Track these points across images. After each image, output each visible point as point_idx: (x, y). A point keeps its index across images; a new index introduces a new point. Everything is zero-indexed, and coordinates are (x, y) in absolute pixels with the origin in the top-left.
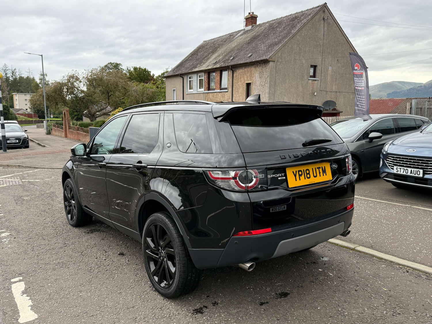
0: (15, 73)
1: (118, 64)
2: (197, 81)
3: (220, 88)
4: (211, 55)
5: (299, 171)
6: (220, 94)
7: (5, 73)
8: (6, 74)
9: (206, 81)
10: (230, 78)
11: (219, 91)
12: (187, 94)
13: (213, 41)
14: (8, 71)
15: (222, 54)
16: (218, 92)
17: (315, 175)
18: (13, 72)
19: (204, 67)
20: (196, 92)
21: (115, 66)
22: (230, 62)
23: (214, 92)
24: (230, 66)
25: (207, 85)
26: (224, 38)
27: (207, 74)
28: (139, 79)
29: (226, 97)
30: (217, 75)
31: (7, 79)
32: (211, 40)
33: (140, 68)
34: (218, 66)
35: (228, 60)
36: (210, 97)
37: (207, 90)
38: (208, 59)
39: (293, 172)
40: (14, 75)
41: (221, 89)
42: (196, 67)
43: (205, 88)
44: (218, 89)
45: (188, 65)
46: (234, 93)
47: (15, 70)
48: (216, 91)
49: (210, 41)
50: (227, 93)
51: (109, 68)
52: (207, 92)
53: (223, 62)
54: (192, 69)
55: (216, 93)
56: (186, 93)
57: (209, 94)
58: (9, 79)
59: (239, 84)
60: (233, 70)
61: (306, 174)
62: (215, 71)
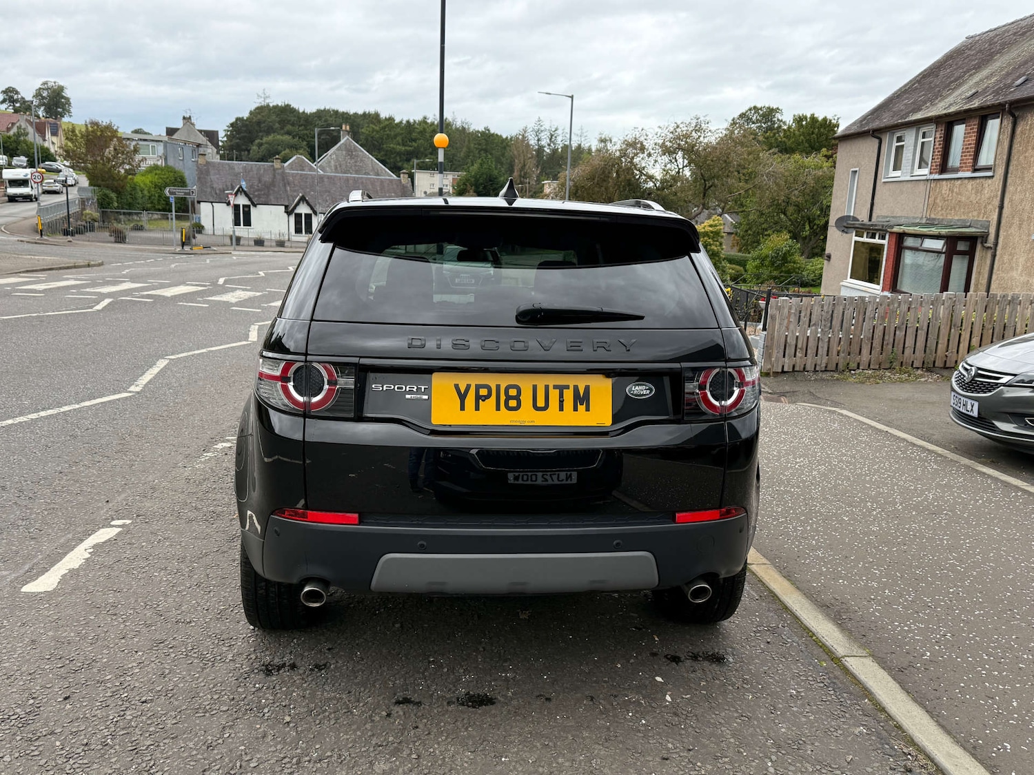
0: (556, 137)
1: (773, 109)
2: (915, 146)
3: (974, 166)
4: (971, 75)
5: (478, 387)
6: (970, 185)
7: (536, 139)
8: (538, 140)
9: (937, 146)
10: (1005, 137)
11: (969, 174)
12: (884, 182)
13: (991, 34)
14: (542, 134)
15: (1001, 71)
16: (965, 178)
17: (541, 403)
18: (552, 136)
19: (939, 109)
20: (908, 178)
21: (763, 116)
22: (1012, 92)
23: (954, 179)
24: (1006, 102)
25: (938, 159)
26: (1026, 23)
27: (943, 129)
28: (807, 145)
29: (986, 192)
30: (971, 129)
31: (540, 150)
32: (987, 32)
33: (813, 118)
34: (976, 104)
35: (1010, 86)
36: (943, 192)
37: (936, 173)
38: (960, 85)
39: (457, 387)
40: (553, 142)
41: (975, 170)
42: (919, 109)
43: (931, 166)
44: (968, 171)
45: (900, 106)
46: (1009, 181)
47: (556, 130)
48: (960, 175)
49: (985, 35)
50: (990, 181)
51: (749, 120)
52: (937, 176)
53: (993, 92)
54: (907, 115)
55: (959, 182)
56: (883, 180)
57: (941, 182)
58: (544, 150)
59: (1027, 154)
60: (1017, 114)
61: (503, 398)
62: (965, 119)
